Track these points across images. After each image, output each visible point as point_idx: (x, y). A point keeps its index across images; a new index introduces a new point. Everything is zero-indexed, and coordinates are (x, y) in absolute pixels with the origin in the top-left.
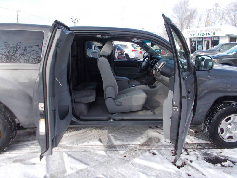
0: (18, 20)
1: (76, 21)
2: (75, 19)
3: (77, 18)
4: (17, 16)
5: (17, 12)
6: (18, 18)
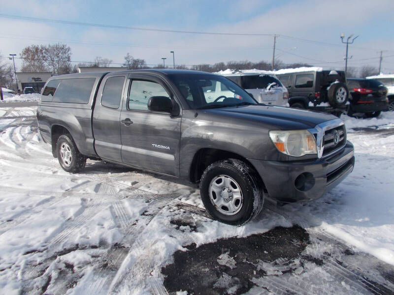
0: (274, 48)
1: (350, 41)
2: (349, 38)
3: (352, 36)
4: (275, 42)
5: (275, 38)
6: (274, 46)
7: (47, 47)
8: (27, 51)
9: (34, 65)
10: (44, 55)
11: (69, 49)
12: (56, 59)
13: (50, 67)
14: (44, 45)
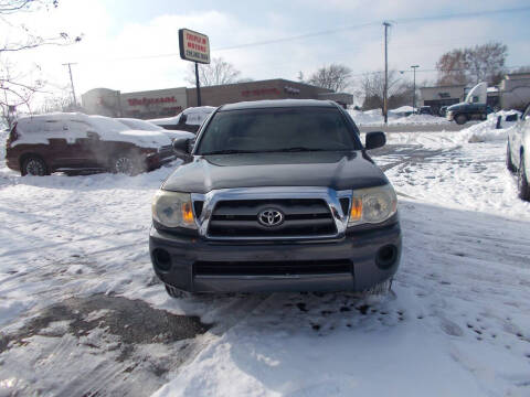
7: (473, 49)
8: (446, 57)
9: (451, 76)
10: (468, 60)
11: (505, 49)
12: (483, 65)
13: (473, 77)
14: (468, 47)
